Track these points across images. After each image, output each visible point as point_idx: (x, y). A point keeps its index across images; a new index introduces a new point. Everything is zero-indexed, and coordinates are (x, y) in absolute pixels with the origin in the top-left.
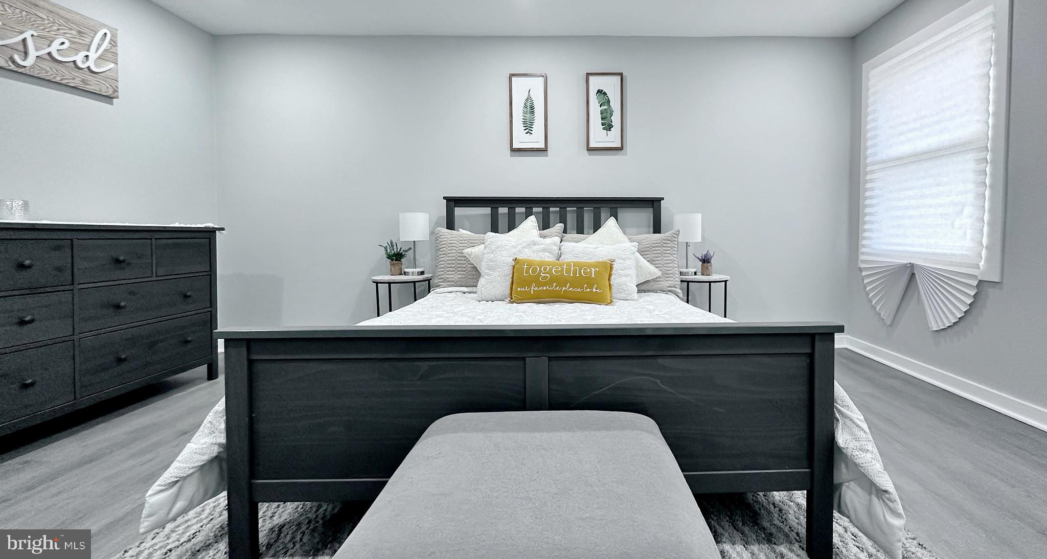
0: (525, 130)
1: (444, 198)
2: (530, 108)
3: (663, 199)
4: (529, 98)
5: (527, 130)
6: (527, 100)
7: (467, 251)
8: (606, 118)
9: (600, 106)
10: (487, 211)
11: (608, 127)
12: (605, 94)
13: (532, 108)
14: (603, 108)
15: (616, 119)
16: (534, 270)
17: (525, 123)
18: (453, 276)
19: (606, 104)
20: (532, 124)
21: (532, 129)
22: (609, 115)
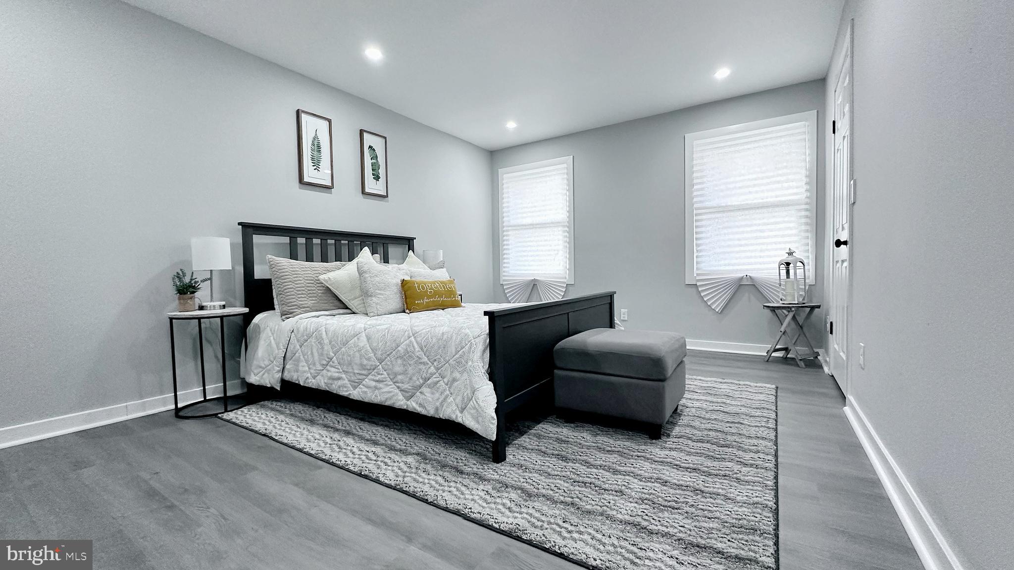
0: (313, 166)
1: (239, 224)
2: (316, 147)
3: (415, 238)
4: (315, 138)
5: (315, 167)
6: (314, 139)
7: (322, 277)
8: (375, 170)
9: (371, 159)
10: (286, 240)
11: (377, 178)
12: (374, 150)
13: (319, 147)
14: (373, 161)
15: (382, 172)
16: (423, 288)
17: (313, 159)
18: (306, 302)
19: (375, 159)
20: (319, 161)
21: (319, 167)
22: (377, 168)
